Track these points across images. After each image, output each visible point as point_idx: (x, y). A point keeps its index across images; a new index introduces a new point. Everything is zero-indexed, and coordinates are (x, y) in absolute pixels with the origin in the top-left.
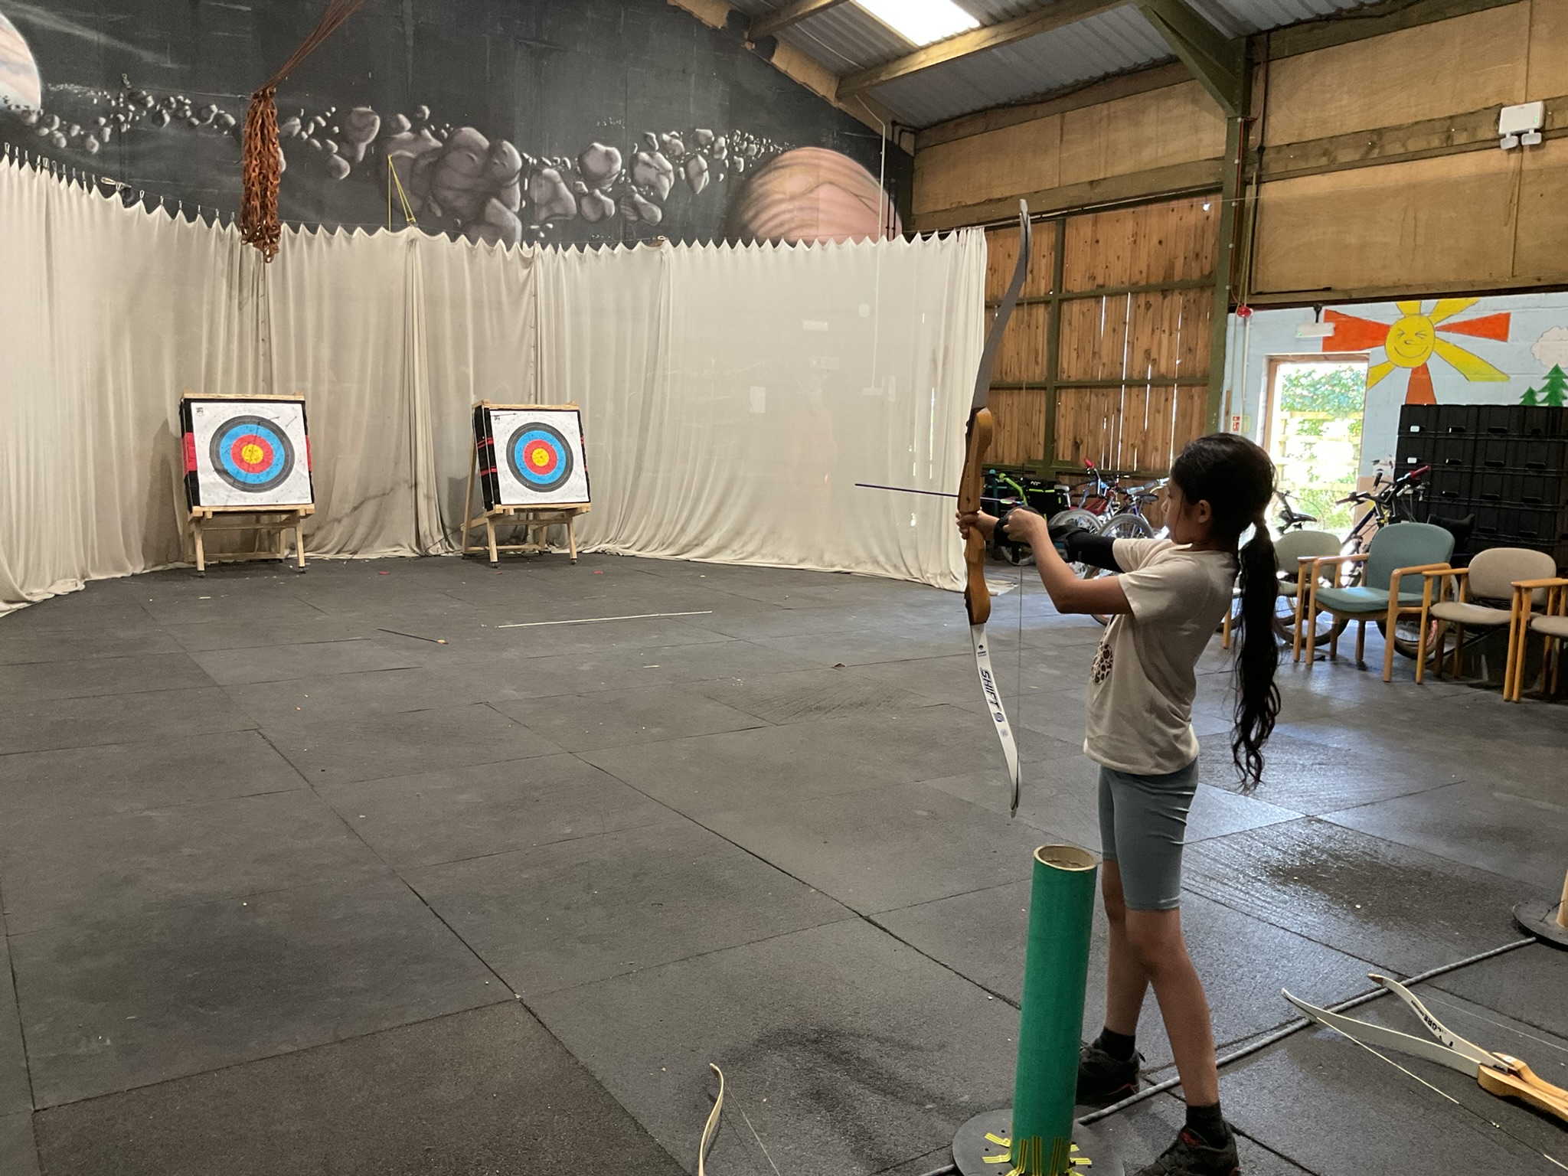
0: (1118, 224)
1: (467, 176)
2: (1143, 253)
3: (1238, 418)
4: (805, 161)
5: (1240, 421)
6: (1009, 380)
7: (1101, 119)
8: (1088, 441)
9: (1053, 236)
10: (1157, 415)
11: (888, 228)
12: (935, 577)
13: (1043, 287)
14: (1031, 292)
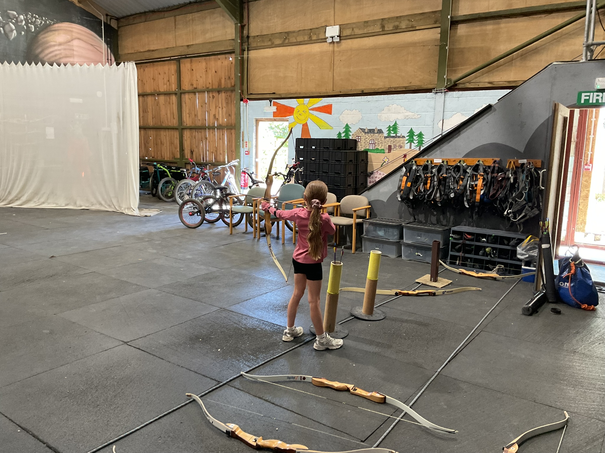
0: (200, 64)
2: (210, 75)
3: (247, 142)
4: (65, 28)
6: (164, 125)
7: (190, 20)
8: (196, 150)
9: (176, 67)
10: (220, 141)
11: (108, 60)
12: (125, 210)
13: (174, 87)
14: (169, 89)
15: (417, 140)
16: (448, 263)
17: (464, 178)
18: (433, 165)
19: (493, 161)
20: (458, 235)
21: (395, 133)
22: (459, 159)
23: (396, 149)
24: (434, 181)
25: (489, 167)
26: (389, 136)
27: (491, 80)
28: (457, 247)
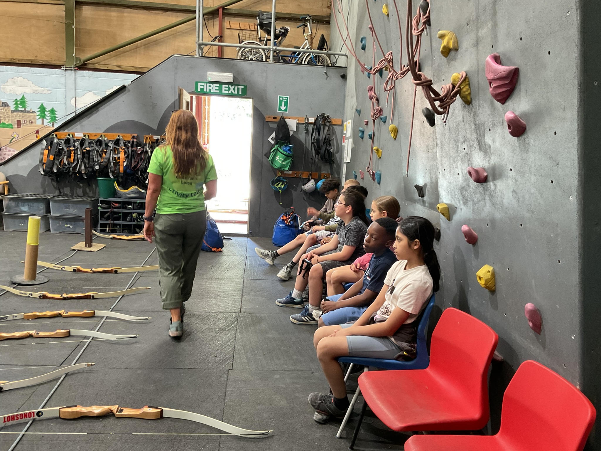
15: (49, 116)
16: (99, 231)
17: (107, 151)
18: (75, 139)
19: (132, 136)
20: (106, 204)
21: (24, 107)
22: (99, 134)
23: (27, 124)
24: (78, 155)
25: (129, 142)
26: (16, 110)
27: (119, 64)
28: (106, 215)
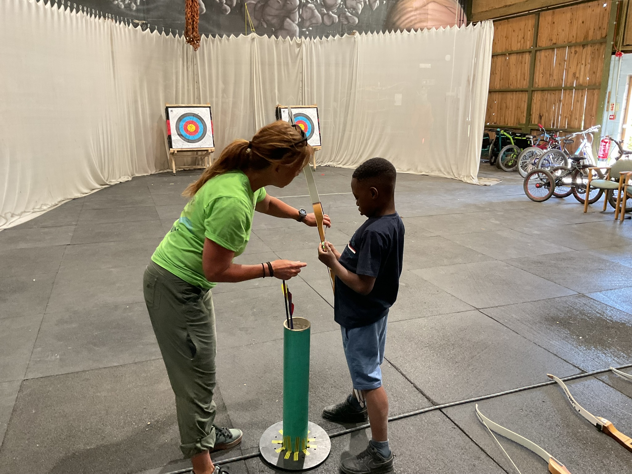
0: (564, 15)
1: (277, 10)
2: (575, 27)
3: (613, 104)
5: (614, 106)
6: (512, 88)
8: (545, 114)
9: (534, 21)
10: (577, 103)
11: (460, 20)
12: (464, 177)
13: (529, 45)
14: (523, 47)
